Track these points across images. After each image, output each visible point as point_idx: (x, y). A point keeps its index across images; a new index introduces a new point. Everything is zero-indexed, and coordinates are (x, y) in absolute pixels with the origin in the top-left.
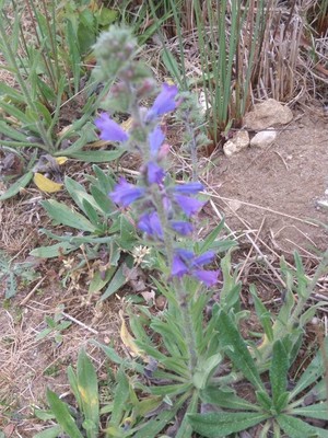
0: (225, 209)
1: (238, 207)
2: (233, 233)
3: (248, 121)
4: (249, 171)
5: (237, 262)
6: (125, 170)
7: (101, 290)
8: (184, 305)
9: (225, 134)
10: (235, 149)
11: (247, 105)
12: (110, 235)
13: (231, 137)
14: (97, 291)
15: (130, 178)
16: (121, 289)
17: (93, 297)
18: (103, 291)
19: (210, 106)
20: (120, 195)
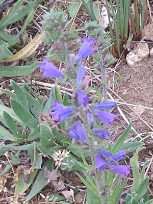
0: (131, 114)
1: (142, 111)
2: (139, 135)
3: (147, 33)
4: (150, 78)
5: (144, 160)
6: (38, 82)
7: (25, 192)
8: (104, 194)
9: (127, 46)
10: (137, 59)
11: (145, 18)
12: (29, 143)
13: (132, 49)
14: (22, 193)
15: (42, 90)
16: (43, 190)
17: (19, 198)
18: (27, 192)
19: (111, 20)
20: (58, 114)
